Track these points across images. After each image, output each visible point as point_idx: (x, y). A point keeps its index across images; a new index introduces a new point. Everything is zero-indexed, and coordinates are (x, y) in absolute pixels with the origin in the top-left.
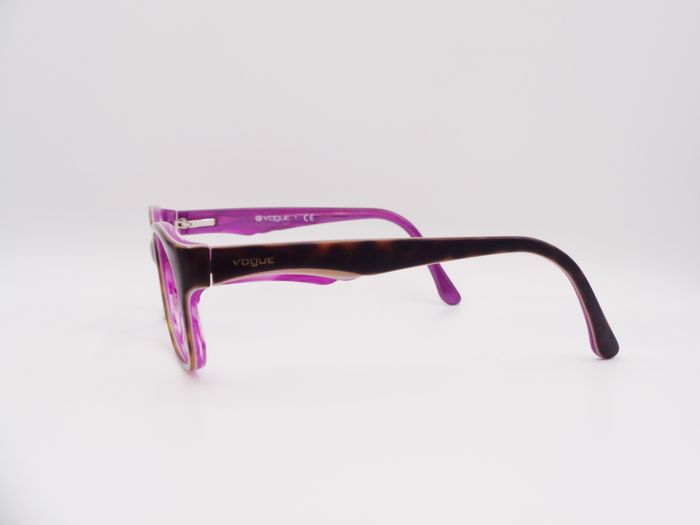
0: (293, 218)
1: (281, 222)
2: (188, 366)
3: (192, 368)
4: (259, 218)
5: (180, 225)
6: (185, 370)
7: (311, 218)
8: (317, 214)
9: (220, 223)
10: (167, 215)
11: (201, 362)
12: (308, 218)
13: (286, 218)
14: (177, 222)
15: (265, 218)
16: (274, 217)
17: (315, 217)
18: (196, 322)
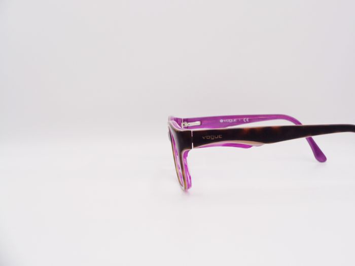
0: (238, 120)
1: (233, 122)
2: (183, 188)
3: (185, 188)
4: (221, 121)
5: (184, 125)
6: (182, 189)
7: (247, 120)
8: (250, 118)
9: (203, 124)
10: (178, 121)
11: (189, 186)
12: (246, 120)
13: (235, 120)
14: (182, 124)
15: (225, 121)
16: (229, 120)
17: (249, 119)
18: (186, 166)
